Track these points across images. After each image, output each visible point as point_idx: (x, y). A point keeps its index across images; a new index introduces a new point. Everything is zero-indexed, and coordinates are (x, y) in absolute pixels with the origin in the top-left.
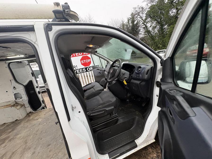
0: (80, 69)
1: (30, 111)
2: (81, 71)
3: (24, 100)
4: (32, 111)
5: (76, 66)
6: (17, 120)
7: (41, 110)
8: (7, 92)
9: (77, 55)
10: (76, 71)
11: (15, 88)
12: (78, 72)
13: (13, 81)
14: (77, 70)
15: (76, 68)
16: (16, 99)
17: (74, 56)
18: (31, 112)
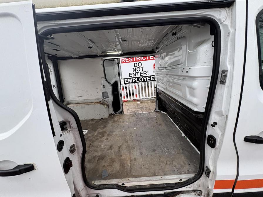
0: (150, 76)
1: (111, 113)
2: (151, 78)
3: (109, 100)
4: (113, 112)
5: (148, 72)
6: (103, 118)
7: (119, 114)
8: (97, 89)
9: (150, 58)
10: (146, 77)
11: (104, 87)
12: (149, 79)
13: (104, 79)
14: (148, 77)
15: (146, 75)
16: (103, 98)
17: (148, 59)
18: (113, 114)
